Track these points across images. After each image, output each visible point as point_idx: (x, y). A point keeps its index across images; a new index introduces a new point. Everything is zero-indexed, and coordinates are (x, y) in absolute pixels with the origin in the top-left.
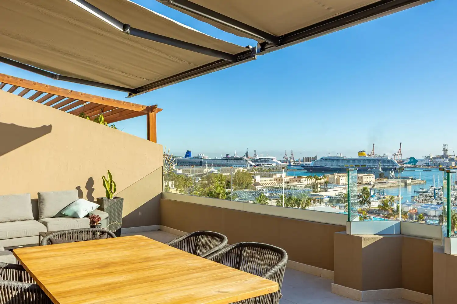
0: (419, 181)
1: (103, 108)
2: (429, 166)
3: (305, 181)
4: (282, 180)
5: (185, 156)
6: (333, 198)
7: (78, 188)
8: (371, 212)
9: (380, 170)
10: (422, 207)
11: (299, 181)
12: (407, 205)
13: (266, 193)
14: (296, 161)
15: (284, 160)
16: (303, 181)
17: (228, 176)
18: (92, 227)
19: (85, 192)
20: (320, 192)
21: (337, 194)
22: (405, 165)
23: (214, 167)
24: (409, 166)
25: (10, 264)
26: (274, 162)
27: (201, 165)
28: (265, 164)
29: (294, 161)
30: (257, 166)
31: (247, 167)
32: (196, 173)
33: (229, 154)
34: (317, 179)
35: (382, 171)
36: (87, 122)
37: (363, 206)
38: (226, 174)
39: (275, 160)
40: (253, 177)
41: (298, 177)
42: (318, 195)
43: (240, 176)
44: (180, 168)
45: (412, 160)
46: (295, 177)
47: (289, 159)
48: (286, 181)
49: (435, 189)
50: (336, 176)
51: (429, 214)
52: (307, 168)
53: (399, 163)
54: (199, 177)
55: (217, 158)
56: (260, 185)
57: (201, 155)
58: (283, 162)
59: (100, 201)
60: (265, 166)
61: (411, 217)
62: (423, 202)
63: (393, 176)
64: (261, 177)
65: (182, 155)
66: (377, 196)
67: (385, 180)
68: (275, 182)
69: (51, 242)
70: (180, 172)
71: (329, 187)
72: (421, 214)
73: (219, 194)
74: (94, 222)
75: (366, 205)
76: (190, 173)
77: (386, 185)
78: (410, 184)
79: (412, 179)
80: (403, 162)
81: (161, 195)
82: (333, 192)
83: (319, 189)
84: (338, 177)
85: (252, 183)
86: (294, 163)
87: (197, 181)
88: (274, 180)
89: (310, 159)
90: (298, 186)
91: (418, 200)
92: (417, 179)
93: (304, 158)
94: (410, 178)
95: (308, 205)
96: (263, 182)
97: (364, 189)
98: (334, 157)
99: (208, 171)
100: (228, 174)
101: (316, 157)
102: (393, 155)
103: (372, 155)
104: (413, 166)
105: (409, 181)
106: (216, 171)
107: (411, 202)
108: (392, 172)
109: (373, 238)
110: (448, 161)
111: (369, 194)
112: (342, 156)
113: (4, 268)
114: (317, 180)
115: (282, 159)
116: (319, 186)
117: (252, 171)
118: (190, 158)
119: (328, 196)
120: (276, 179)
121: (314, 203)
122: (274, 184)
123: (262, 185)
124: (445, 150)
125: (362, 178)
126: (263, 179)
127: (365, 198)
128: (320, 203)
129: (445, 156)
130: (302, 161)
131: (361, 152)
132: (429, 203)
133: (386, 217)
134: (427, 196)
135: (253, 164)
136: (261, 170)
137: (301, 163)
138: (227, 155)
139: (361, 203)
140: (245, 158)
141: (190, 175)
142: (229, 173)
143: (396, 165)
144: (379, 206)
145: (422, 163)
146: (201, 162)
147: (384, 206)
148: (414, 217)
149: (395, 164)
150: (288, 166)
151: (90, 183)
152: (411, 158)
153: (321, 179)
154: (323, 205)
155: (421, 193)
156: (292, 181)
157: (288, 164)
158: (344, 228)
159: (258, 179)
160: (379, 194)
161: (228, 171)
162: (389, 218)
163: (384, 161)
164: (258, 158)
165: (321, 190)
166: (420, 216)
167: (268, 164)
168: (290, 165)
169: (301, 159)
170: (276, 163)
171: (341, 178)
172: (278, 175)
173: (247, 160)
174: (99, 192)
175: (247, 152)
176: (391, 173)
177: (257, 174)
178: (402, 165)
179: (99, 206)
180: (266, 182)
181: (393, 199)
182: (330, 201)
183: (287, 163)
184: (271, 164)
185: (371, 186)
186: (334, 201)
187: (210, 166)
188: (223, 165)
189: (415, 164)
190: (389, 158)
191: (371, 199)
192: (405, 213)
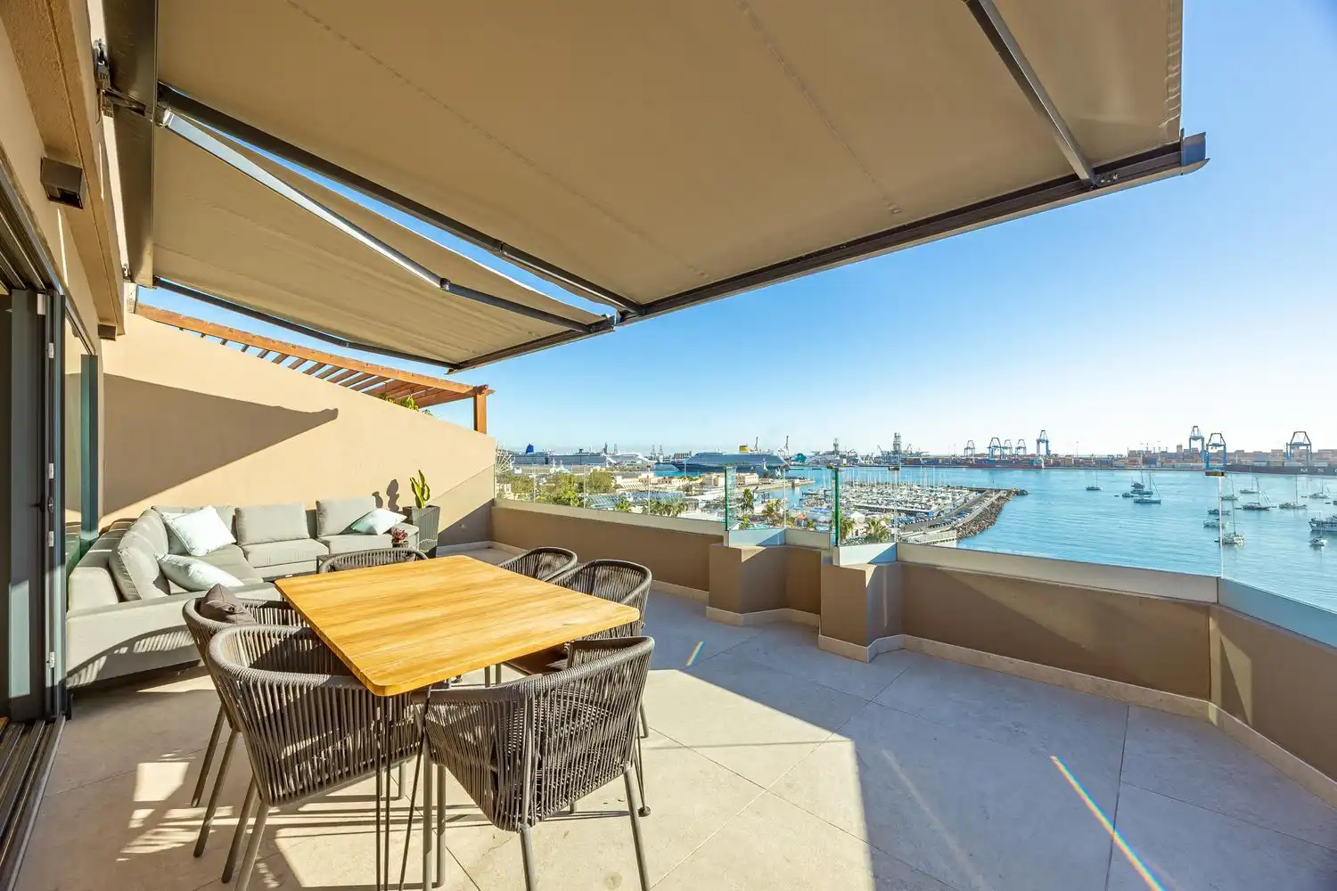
0: (808, 481)
1: (412, 388)
2: (818, 463)
3: (678, 482)
4: (649, 481)
5: (525, 452)
6: (709, 503)
7: (376, 494)
8: (754, 519)
9: (765, 468)
10: (811, 511)
11: (670, 482)
12: (794, 509)
13: (629, 498)
14: (666, 458)
15: (651, 457)
16: (674, 482)
17: (581, 476)
18: (395, 546)
19: (386, 499)
20: (695, 495)
21: (715, 498)
22: (793, 463)
23: (564, 465)
24: (797, 463)
25: (269, 602)
26: (639, 459)
27: (547, 463)
28: (629, 461)
29: (664, 458)
30: (618, 464)
31: (606, 465)
32: (540, 474)
33: (583, 450)
34: (691, 480)
35: (767, 470)
36: (387, 405)
37: (745, 512)
38: (578, 474)
39: (641, 457)
40: (613, 478)
41: (668, 478)
42: (693, 500)
43: (596, 476)
44: (518, 467)
45: (800, 457)
46: (664, 478)
47: (657, 455)
48: (653, 482)
49: (825, 491)
50: (714, 475)
51: (818, 520)
52: (680, 467)
53: (785, 460)
54: (544, 478)
55: (567, 454)
56: (622, 488)
57: (546, 450)
58: (651, 459)
59: (407, 511)
60: (628, 465)
61: (799, 524)
62: (811, 506)
63: (779, 476)
64: (623, 478)
65: (521, 450)
66: (761, 499)
67: (770, 480)
68: (640, 483)
69: (333, 569)
70: (518, 472)
71: (705, 490)
72: (810, 520)
73: (569, 499)
74: (398, 539)
75: (748, 511)
76: (533, 474)
77: (770, 487)
78: (798, 485)
79: (800, 479)
80: (790, 460)
81: (493, 502)
82: (710, 496)
83: (694, 492)
85: (611, 486)
86: (663, 461)
87: (541, 484)
88: (639, 481)
89: (683, 456)
90: (668, 488)
91: (806, 503)
92: (806, 479)
93: (675, 454)
94: (798, 478)
95: (680, 512)
96: (625, 484)
97: (747, 491)
98: (711, 454)
99: (555, 471)
100: (581, 474)
101: (691, 453)
102: (779, 451)
103: (756, 451)
104: (801, 464)
105: (797, 481)
106: (566, 471)
107: (798, 507)
108: (778, 471)
109: (755, 550)
110: (838, 458)
111: (752, 497)
112: (720, 452)
113: (261, 607)
115: (649, 455)
116: (694, 488)
117: (612, 471)
118: (532, 453)
119: (705, 501)
120: (641, 481)
121: (687, 509)
122: (639, 487)
123: (624, 487)
124: (836, 445)
125: (743, 478)
126: (626, 480)
127: (747, 502)
128: (695, 510)
129: (836, 452)
130: (673, 458)
131: (742, 448)
132: (819, 507)
133: (771, 524)
134: (816, 499)
135: (613, 462)
136: (623, 469)
137: (671, 460)
138: (581, 450)
139: (743, 508)
140: (603, 454)
141: (533, 476)
142: (584, 473)
143: (782, 463)
144: (764, 512)
145: (811, 460)
146: (547, 459)
147: (769, 511)
148: (802, 524)
149: (781, 461)
150: (656, 464)
151: (393, 488)
152: (798, 455)
153: (696, 479)
154: (698, 511)
155: (810, 496)
156: (661, 482)
157: (656, 462)
158: (720, 539)
159: (619, 480)
160: (764, 497)
161: (580, 471)
162: (774, 525)
163: (770, 457)
164: (618, 454)
165: (697, 493)
166: (808, 523)
167: (631, 462)
168: (658, 463)
169: (672, 455)
170: (642, 460)
171: (717, 479)
172: (644, 476)
173: (606, 457)
174: (406, 499)
175: (606, 447)
176: (776, 472)
177: (619, 475)
179: (405, 517)
180: (630, 484)
181: (779, 503)
183: (654, 460)
184: (636, 462)
185: (754, 488)
186: (709, 506)
187: (558, 464)
188: (575, 463)
189: (803, 461)
190: (775, 454)
191: (755, 503)
192: (793, 519)
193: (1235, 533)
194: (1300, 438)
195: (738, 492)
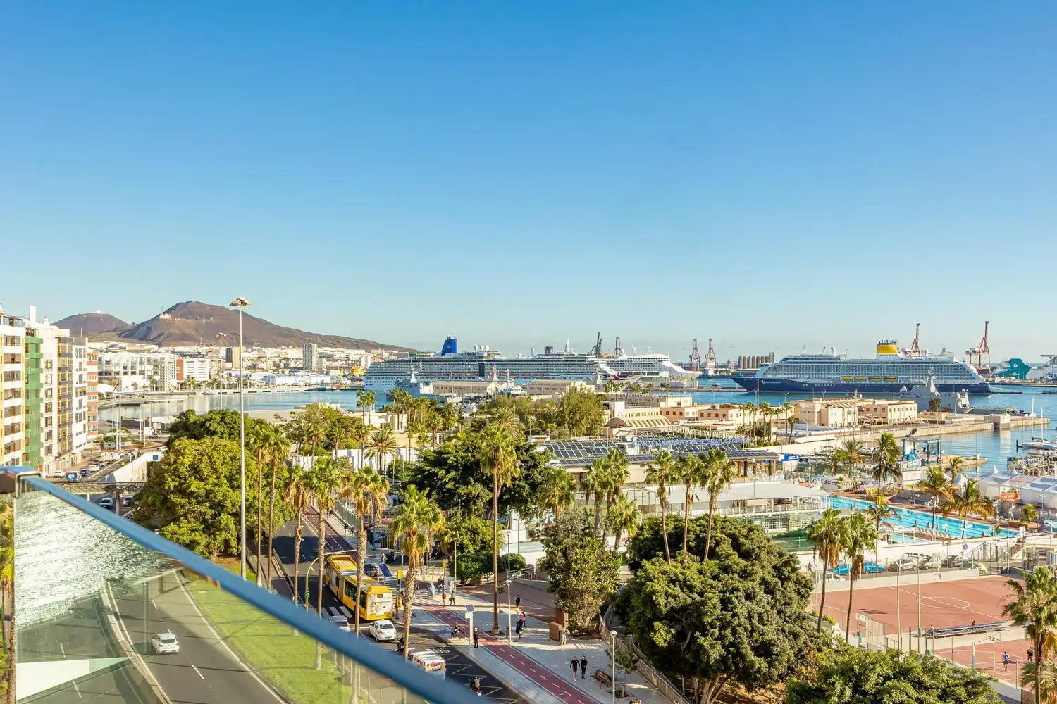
0: (1031, 418)
3: (740, 418)
4: (681, 414)
5: (441, 351)
6: (806, 460)
8: (901, 497)
9: (933, 389)
10: (1032, 485)
11: (724, 416)
12: (996, 480)
13: (632, 446)
14: (721, 367)
15: (691, 364)
16: (734, 416)
17: (545, 401)
20: (775, 444)
21: (819, 451)
22: (998, 379)
23: (514, 378)
24: (1007, 380)
26: (666, 369)
27: (482, 374)
28: (643, 372)
29: (716, 366)
30: (621, 377)
31: (597, 379)
32: (469, 394)
33: (552, 348)
34: (769, 412)
35: (937, 393)
37: (882, 483)
38: (541, 397)
39: (667, 364)
40: (607, 405)
41: (722, 407)
42: (764, 453)
43: (574, 401)
44: (428, 381)
45: (1016, 366)
46: (713, 407)
47: (703, 360)
48: (691, 416)
50: (819, 404)
51: (1051, 505)
52: (748, 384)
53: (980, 372)
54: (474, 404)
55: (521, 357)
56: (623, 426)
57: (481, 348)
58: (689, 367)
60: (642, 379)
61: (1003, 512)
62: (1036, 474)
63: (964, 406)
64: (627, 406)
65: (435, 349)
66: (921, 456)
67: (944, 415)
68: (662, 417)
70: (427, 390)
71: (800, 433)
72: (1030, 505)
75: (890, 479)
76: (454, 394)
77: (944, 430)
78: (1008, 428)
79: (1013, 413)
80: (992, 372)
82: (807, 446)
83: (773, 438)
84: (824, 407)
85: (602, 421)
86: (716, 372)
87: (466, 415)
88: (661, 413)
89: (759, 361)
90: (719, 428)
91: (1024, 467)
92: (1026, 415)
93: (740, 357)
94: (1008, 412)
95: (728, 480)
96: (631, 419)
97: (884, 440)
98: (815, 358)
99: (497, 389)
100: (546, 397)
101: (772, 355)
102: (967, 352)
103: (915, 352)
104: (1017, 381)
106: (517, 390)
107: (1004, 474)
108: (962, 395)
111: (899, 450)
112: (835, 354)
114: (767, 414)
115: (686, 361)
116: (773, 430)
117: (606, 391)
118: (453, 355)
119: (796, 455)
120: (665, 412)
121: (754, 473)
122: (659, 424)
123: (628, 424)
125: (884, 410)
126: (633, 410)
127: (887, 460)
128: (770, 474)
130: (737, 367)
131: (883, 345)
133: (939, 511)
134: (1047, 458)
135: (612, 372)
136: (632, 389)
137: (732, 370)
138: (548, 349)
139: (877, 473)
140: (592, 358)
141: (455, 400)
142: (544, 397)
143: (974, 379)
144: (921, 483)
145: (1041, 373)
146: (482, 367)
147: (933, 484)
148: (1011, 512)
149: (971, 375)
150: (700, 377)
152: (1012, 362)
153: (778, 411)
154: (779, 478)
155: (1032, 451)
156: (706, 415)
157: (700, 373)
159: (620, 409)
160: (926, 451)
161: (547, 390)
162: (946, 513)
163: (941, 366)
164: (624, 357)
165: (779, 439)
166: (1026, 511)
167: (648, 374)
168: (705, 377)
169: (734, 360)
170: (670, 370)
171: (830, 410)
172: (671, 401)
173: (597, 363)
175: (599, 343)
176: (959, 398)
177: (620, 399)
178: (989, 377)
180: (640, 418)
181: (959, 465)
182: (800, 469)
183: (697, 370)
184: (658, 374)
185: (906, 432)
186: (809, 468)
187: (502, 377)
188: (536, 376)
189: (1022, 376)
190: (956, 360)
191: (904, 465)
192: (988, 503)
195: (870, 441)
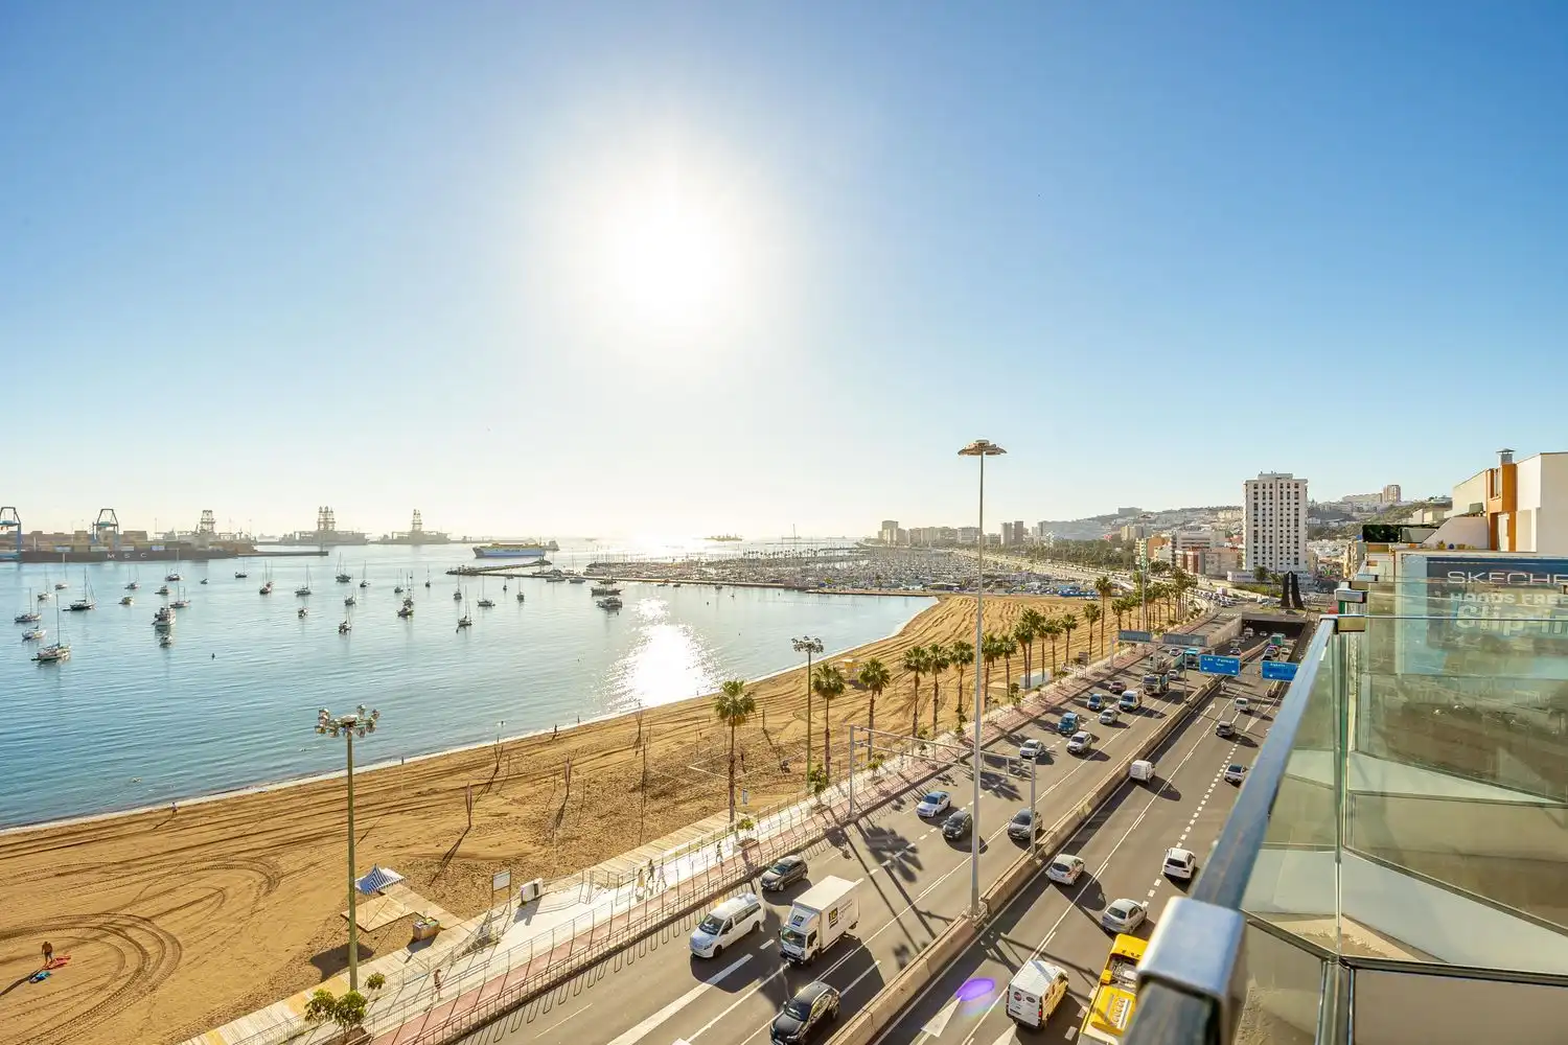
193: (58, 645)
194: (106, 518)
